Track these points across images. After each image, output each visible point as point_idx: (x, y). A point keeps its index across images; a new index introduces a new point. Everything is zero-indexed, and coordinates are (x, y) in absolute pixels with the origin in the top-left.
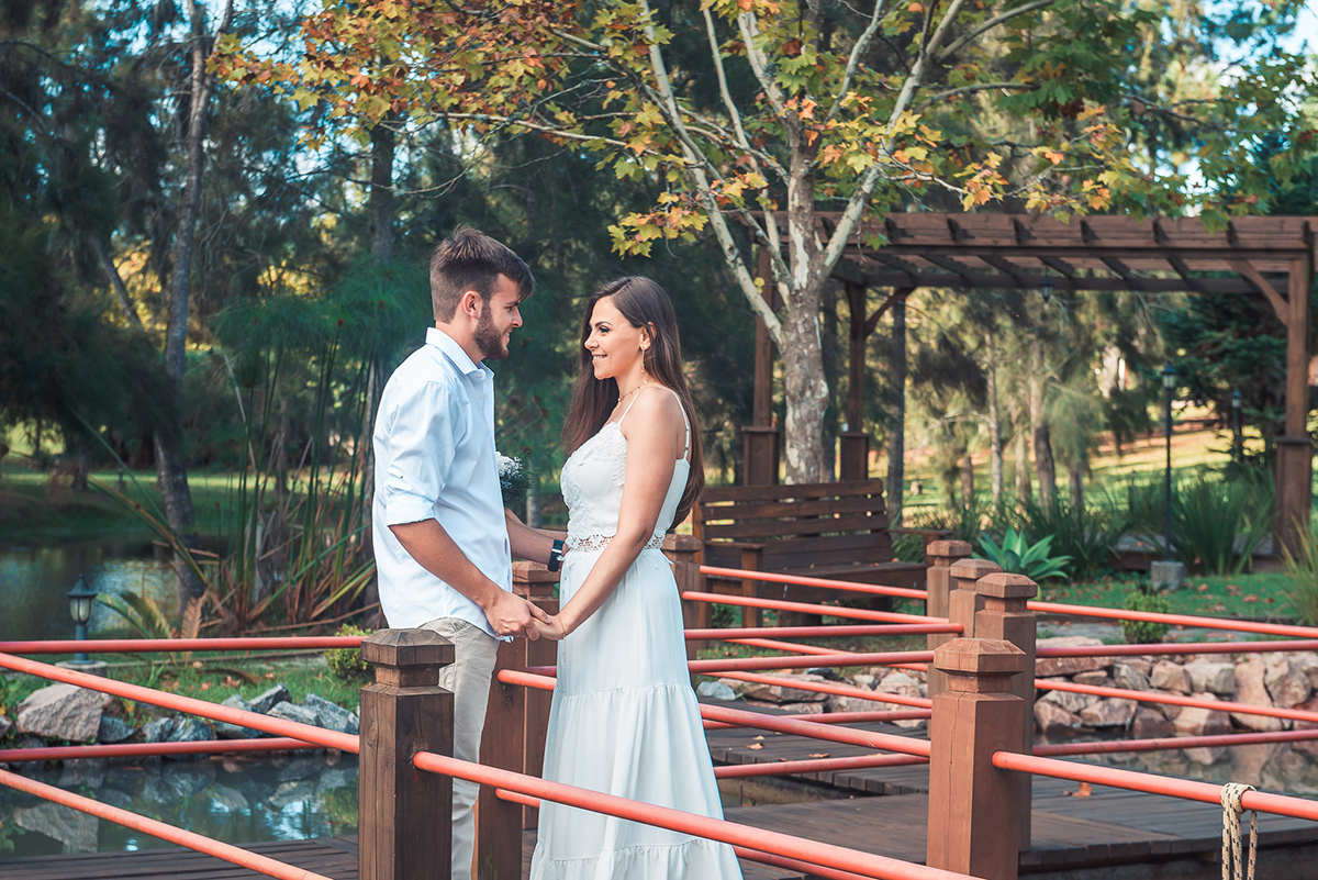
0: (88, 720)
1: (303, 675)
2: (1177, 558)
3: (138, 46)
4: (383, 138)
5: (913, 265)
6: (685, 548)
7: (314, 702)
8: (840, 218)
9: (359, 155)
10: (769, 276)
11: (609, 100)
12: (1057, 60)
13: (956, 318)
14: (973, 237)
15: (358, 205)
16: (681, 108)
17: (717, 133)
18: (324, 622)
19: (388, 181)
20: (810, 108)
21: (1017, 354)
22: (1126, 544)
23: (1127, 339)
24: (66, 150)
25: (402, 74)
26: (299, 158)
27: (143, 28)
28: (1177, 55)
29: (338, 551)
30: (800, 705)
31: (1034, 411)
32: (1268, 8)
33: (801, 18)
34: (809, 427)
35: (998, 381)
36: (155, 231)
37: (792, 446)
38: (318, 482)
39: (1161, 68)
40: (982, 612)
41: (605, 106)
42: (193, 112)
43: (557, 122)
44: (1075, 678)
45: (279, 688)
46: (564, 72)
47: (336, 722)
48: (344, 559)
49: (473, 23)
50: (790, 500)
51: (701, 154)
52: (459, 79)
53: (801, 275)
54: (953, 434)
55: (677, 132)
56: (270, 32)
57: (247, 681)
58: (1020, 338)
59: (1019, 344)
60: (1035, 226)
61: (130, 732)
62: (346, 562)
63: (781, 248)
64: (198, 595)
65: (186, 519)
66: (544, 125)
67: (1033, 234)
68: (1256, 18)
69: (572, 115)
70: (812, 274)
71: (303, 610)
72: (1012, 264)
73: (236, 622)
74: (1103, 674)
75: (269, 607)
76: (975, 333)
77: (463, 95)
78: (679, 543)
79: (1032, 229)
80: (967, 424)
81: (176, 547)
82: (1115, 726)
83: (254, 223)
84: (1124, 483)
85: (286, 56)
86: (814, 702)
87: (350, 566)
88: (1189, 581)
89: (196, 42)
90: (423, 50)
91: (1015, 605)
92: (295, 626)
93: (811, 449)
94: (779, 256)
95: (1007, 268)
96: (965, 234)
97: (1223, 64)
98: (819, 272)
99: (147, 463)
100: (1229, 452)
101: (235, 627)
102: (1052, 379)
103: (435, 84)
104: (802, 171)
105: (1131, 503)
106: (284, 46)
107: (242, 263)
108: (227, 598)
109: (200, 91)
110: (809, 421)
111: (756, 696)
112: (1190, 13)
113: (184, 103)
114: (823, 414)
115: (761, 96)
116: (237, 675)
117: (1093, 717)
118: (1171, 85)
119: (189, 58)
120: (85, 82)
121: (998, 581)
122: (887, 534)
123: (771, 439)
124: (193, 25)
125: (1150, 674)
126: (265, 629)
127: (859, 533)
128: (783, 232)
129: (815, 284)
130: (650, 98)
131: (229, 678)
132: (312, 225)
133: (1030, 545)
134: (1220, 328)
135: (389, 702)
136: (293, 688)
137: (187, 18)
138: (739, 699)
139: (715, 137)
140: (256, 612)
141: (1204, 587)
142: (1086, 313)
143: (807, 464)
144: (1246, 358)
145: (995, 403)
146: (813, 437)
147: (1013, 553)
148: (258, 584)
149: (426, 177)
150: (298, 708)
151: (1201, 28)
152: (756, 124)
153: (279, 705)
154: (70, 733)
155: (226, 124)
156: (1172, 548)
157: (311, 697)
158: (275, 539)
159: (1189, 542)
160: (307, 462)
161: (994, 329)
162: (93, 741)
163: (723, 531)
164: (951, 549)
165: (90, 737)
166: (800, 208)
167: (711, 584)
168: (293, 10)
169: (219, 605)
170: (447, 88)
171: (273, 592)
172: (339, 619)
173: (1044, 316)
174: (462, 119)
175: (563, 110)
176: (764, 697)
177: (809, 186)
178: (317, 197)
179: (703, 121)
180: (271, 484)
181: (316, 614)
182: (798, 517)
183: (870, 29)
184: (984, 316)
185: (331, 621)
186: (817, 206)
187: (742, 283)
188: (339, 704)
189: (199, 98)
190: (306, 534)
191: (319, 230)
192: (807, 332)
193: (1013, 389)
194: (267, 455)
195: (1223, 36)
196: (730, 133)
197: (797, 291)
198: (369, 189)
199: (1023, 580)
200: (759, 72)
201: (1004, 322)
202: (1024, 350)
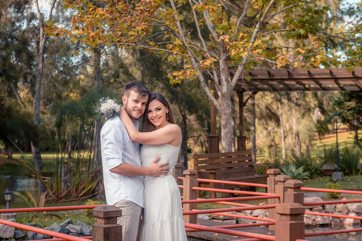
0: (11, 232)
1: (76, 215)
2: (340, 171)
3: (24, 27)
4: (97, 51)
5: (257, 85)
6: (192, 174)
7: (80, 224)
8: (236, 71)
9: (90, 57)
10: (214, 89)
11: (165, 38)
12: (300, 22)
13: (270, 101)
14: (275, 76)
15: (91, 72)
16: (187, 40)
17: (198, 47)
18: (83, 198)
19: (99, 64)
20: (228, 38)
21: (288, 111)
22: (325, 167)
23: (321, 105)
24: (3, 58)
25: (103, 32)
26: (73, 59)
27: (25, 22)
28: (333, 21)
29: (87, 176)
30: (229, 220)
31: (294, 128)
32: (359, 6)
33: (223, 11)
34: (228, 135)
35: (283, 119)
36: (31, 81)
37: (223, 141)
38: (80, 156)
39: (328, 25)
40: (286, 192)
41: (164, 40)
42: (40, 46)
43: (149, 45)
44: (313, 209)
45: (69, 220)
46: (151, 30)
47: (86, 230)
48: (88, 179)
49: (124, 16)
50: (223, 157)
51: (194, 54)
52: (120, 33)
53: (225, 89)
54: (270, 135)
55: (186, 47)
56: (63, 21)
57: (59, 218)
58: (289, 106)
59: (289, 108)
60: (294, 72)
61: (24, 235)
62: (89, 179)
63: (218, 81)
64: (44, 191)
65: (41, 168)
66: (146, 46)
67: (293, 75)
68: (355, 9)
69: (154, 43)
70: (228, 89)
71: (76, 194)
72: (287, 84)
73: (56, 198)
74: (321, 208)
75: (66, 194)
76: (276, 105)
77: (121, 38)
78: (191, 172)
79: (293, 73)
80: (274, 132)
81: (38, 176)
82: (325, 224)
83: (60, 79)
84: (323, 148)
85: (68, 28)
86: (233, 219)
87: (90, 181)
88: (344, 178)
89: (41, 25)
90: (108, 24)
91: (297, 190)
92: (74, 199)
93: (229, 142)
94: (218, 83)
95: (286, 85)
96: (273, 75)
97: (346, 23)
98: (230, 88)
99: (29, 151)
100: (354, 138)
101: (56, 200)
102: (299, 118)
103: (112, 35)
104: (224, 57)
105: (325, 154)
106: (67, 25)
107: (56, 90)
108: (54, 191)
109: (42, 40)
110: (228, 133)
111: (215, 218)
112: (336, 8)
113: (38, 43)
114: (233, 131)
115: (211, 35)
116: (56, 216)
117: (318, 221)
118: (331, 29)
119: (39, 30)
120: (9, 38)
121: (291, 182)
122: (253, 167)
123: (217, 138)
124: (40, 20)
125: (335, 207)
126: (65, 200)
127: (245, 167)
128: (219, 76)
129: (229, 92)
130: (177, 37)
131: (54, 217)
132: (77, 79)
133: (297, 169)
134: (350, 101)
135: (101, 229)
136: (73, 220)
137: (38, 18)
138: (210, 219)
139: (198, 48)
140: (62, 195)
141: (349, 180)
142: (308, 98)
143: (228, 146)
144: (358, 110)
145: (283, 126)
146: (230, 138)
147: (292, 172)
148: (63, 186)
149: (111, 63)
150: (75, 226)
151: (339, 13)
152: (210, 44)
153: (69, 225)
154: (5, 236)
155: (51, 49)
156: (339, 168)
157: (79, 222)
158: (67, 173)
159: (344, 166)
160: (77, 149)
161: (282, 103)
162: (12, 238)
163: (203, 167)
164: (274, 171)
165: (11, 237)
166: (224, 69)
167: (200, 185)
168: (70, 15)
169: (51, 194)
170: (116, 36)
171: (67, 189)
172: (87, 197)
173: (297, 99)
174: (121, 45)
175: (151, 41)
176: (218, 218)
177: (226, 62)
178: (78, 70)
179: (194, 43)
180: (66, 156)
181: (80, 195)
182: (226, 163)
183: (243, 15)
184: (279, 99)
185: (85, 197)
186: (229, 68)
187: (207, 92)
188: (87, 224)
189: (42, 41)
190: (77, 171)
191: (79, 80)
192: (227, 106)
193: (288, 121)
194: (64, 148)
195: (346, 15)
196: (202, 47)
197: (224, 94)
198: (94, 67)
199: (299, 182)
200: (210, 28)
201: (285, 101)
202: (290, 109)
